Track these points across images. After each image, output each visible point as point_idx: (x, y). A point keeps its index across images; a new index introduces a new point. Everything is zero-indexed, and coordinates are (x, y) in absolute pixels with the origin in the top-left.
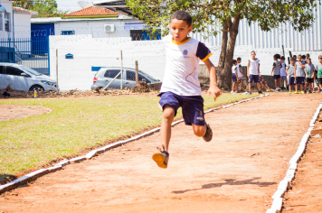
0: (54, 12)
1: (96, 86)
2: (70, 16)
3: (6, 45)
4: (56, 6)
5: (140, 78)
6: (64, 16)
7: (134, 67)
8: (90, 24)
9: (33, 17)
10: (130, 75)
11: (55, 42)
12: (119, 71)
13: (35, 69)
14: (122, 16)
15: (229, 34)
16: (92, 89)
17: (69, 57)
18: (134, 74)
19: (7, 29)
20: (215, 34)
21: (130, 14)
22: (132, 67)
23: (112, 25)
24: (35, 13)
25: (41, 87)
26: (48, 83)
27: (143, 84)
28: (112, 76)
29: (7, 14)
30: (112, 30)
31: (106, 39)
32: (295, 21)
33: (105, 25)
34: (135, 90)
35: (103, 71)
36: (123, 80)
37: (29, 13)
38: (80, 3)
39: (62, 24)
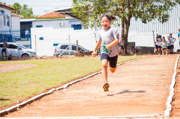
0: (31, 16)
1: (56, 53)
2: (40, 18)
3: (9, 33)
4: (32, 13)
5: (79, 49)
6: (37, 18)
7: (76, 43)
8: (51, 21)
9: (21, 18)
10: (74, 48)
11: (34, 31)
12: (68, 46)
13: (24, 46)
14: (68, 17)
15: (125, 25)
16: (54, 55)
17: (41, 39)
18: (76, 47)
19: (8, 25)
21: (72, 16)
22: (75, 43)
23: (62, 22)
24: (22, 16)
25: (28, 55)
26: (31, 52)
27: (81, 52)
28: (65, 48)
29: (8, 17)
30: (62, 24)
31: (60, 29)
32: (160, 18)
33: (59, 22)
34: (77, 55)
35: (59, 46)
36: (70, 51)
37: (19, 16)
38: (45, 11)
39: (36, 22)
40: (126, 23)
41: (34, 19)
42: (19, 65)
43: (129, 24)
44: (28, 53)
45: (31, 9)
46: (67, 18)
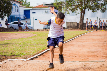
1: (44, 28)
2: (35, 7)
3: (18, 16)
4: (30, 5)
6: (33, 8)
8: (41, 10)
9: (24, 8)
11: (32, 15)
15: (82, 14)
16: (43, 29)
17: (36, 20)
19: (18, 12)
20: (79, 13)
23: (47, 10)
25: (29, 29)
26: (31, 27)
28: (49, 25)
29: (18, 7)
30: (47, 12)
32: (101, 10)
33: (45, 10)
37: (23, 7)
38: (37, 4)
41: (31, 9)
44: (29, 28)
45: (29, 3)
46: (49, 8)
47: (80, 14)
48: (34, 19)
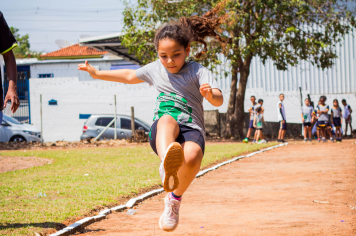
0: (27, 53)
1: (86, 136)
2: (46, 57)
4: (28, 46)
5: (137, 126)
6: (40, 57)
7: (130, 114)
8: (72, 66)
10: (125, 123)
11: (37, 86)
12: (112, 119)
13: (16, 118)
14: (109, 56)
15: (239, 75)
16: (82, 139)
17: (53, 103)
18: (129, 121)
20: (226, 75)
21: (120, 54)
22: (127, 115)
25: (24, 139)
26: (30, 133)
27: (140, 133)
28: (105, 124)
31: (91, 82)
32: (316, 59)
34: (131, 139)
35: (94, 118)
36: (117, 130)
38: (58, 42)
39: (38, 67)
40: (241, 70)
41: (35, 60)
42: (10, 160)
43: (248, 73)
44: (26, 135)
45: (26, 38)
46: (106, 58)
47: (230, 76)
48: (46, 100)
